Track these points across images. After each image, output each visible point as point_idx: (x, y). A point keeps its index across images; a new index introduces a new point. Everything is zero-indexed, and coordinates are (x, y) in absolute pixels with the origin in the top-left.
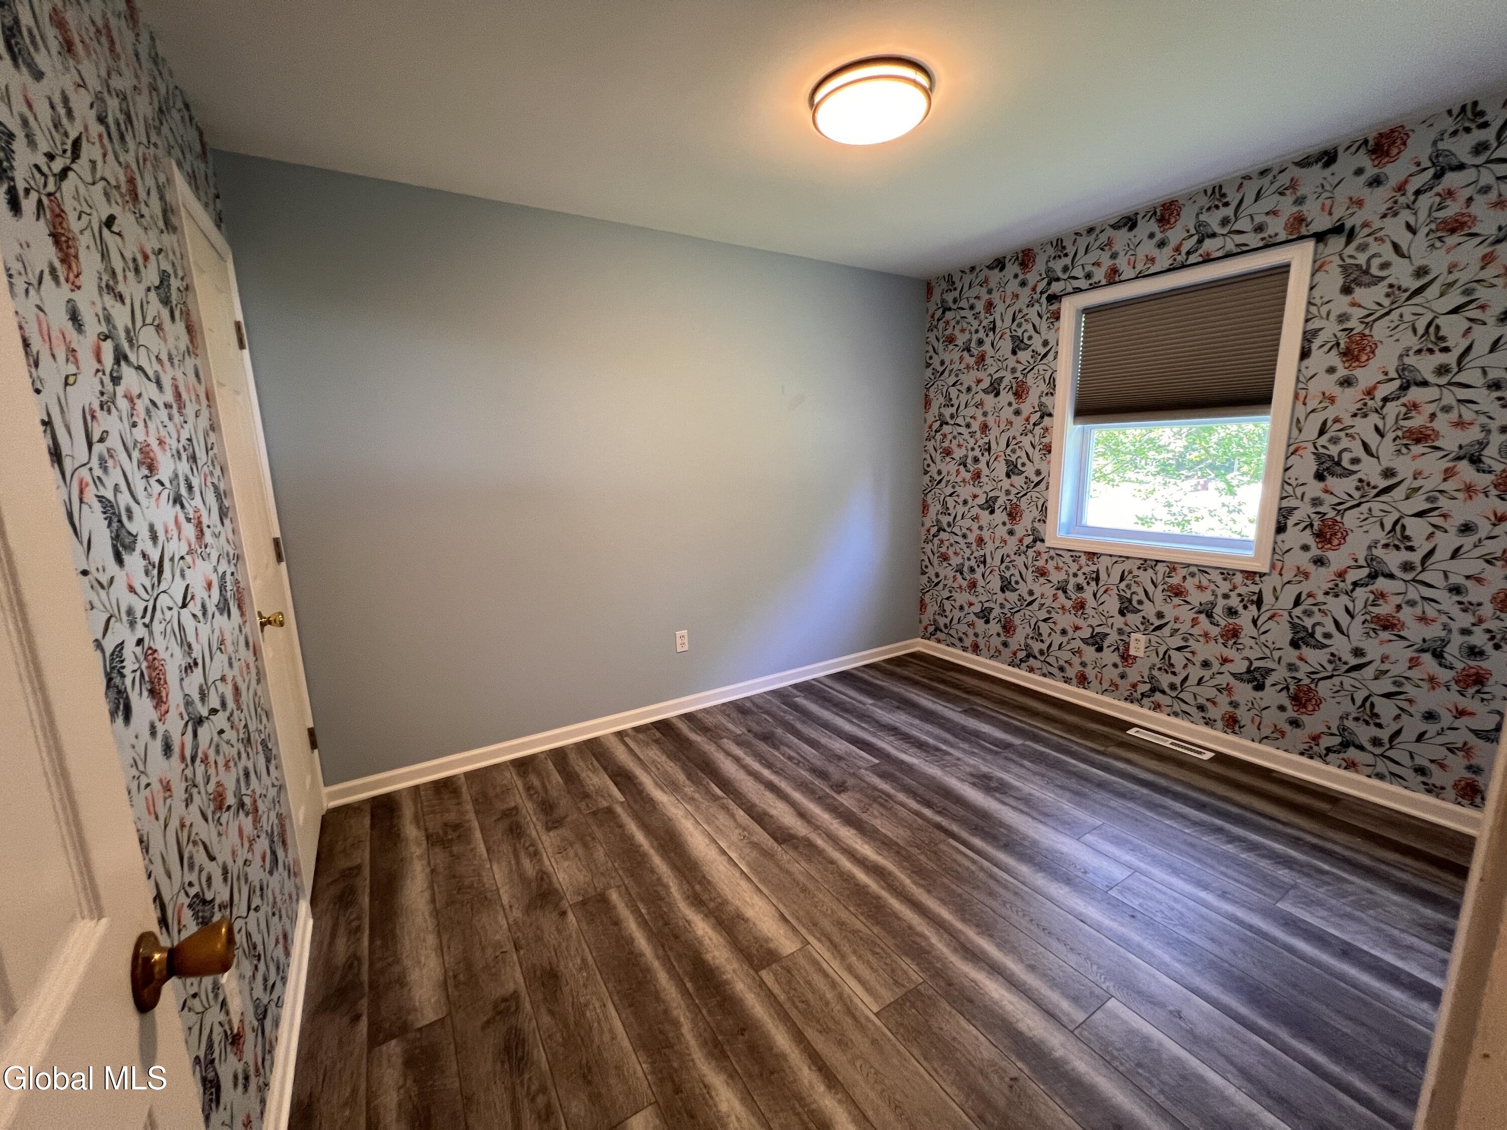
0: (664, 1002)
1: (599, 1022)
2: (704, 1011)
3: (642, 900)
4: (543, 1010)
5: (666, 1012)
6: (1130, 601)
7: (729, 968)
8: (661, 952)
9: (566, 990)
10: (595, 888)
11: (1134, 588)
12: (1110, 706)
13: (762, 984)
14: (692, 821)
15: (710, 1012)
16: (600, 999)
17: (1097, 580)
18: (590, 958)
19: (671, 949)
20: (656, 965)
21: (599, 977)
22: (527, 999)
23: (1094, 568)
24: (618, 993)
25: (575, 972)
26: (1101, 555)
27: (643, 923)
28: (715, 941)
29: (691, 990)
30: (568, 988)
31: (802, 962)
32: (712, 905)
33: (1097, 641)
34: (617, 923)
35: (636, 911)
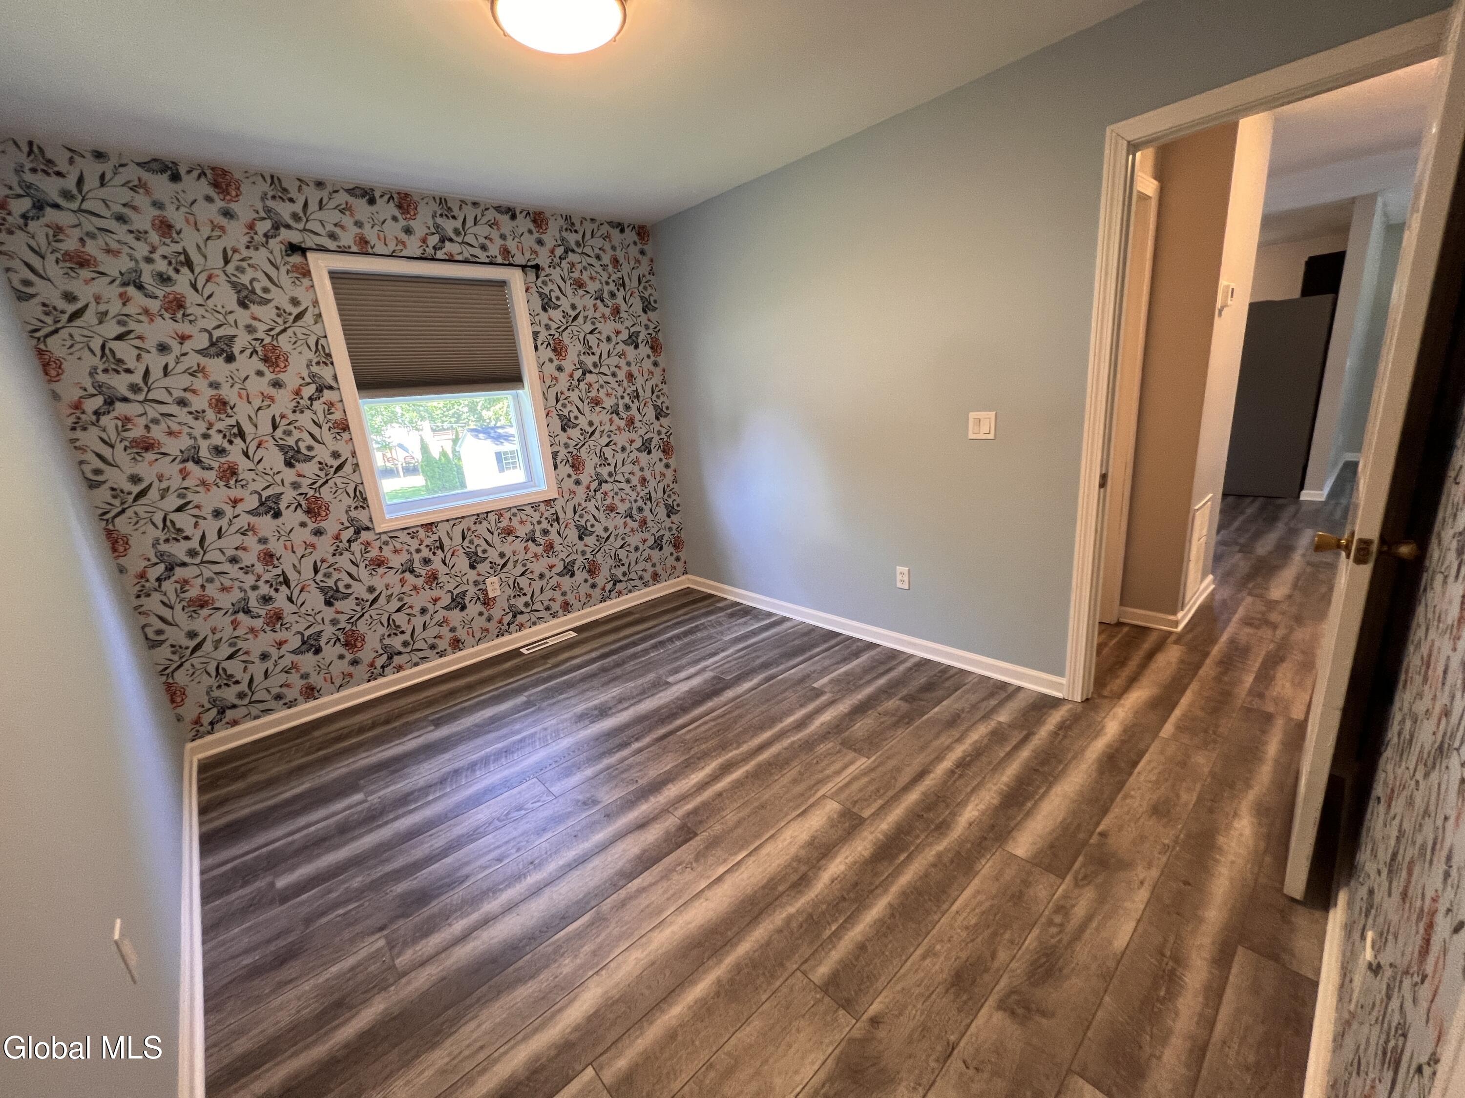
0: (927, 870)
1: (974, 910)
2: (918, 841)
3: (818, 936)
4: (996, 964)
5: (934, 865)
6: (476, 554)
7: (871, 837)
8: (878, 891)
9: (964, 955)
10: (818, 1002)
11: (476, 542)
12: (489, 649)
13: (875, 815)
14: (655, 934)
15: (917, 837)
16: (954, 919)
17: (442, 547)
18: (919, 952)
19: (871, 884)
20: (895, 889)
21: (934, 932)
22: (997, 988)
23: (436, 537)
24: (939, 907)
25: (942, 958)
26: (438, 522)
27: (851, 920)
28: (848, 853)
29: (905, 855)
30: (961, 954)
31: (843, 796)
32: (803, 868)
33: (458, 602)
34: (862, 947)
35: (837, 935)
